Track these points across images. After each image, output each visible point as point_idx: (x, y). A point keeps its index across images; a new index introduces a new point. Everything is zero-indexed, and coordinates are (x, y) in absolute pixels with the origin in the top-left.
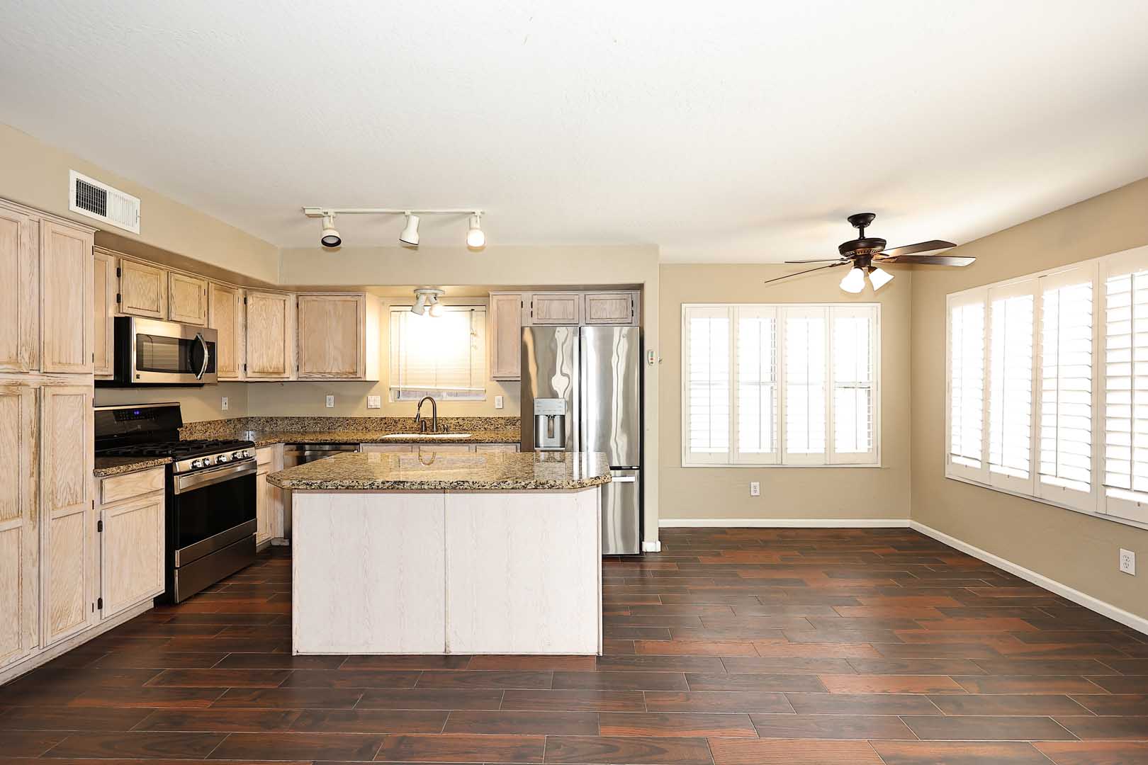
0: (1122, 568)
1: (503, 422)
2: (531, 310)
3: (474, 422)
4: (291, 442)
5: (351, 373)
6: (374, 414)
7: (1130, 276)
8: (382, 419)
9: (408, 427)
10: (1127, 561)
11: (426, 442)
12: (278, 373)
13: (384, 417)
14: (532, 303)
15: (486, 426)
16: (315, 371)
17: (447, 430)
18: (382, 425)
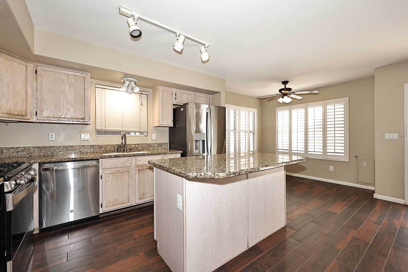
0: (330, 170)
1: (156, 145)
2: (175, 96)
3: (143, 146)
4: (47, 161)
5: (80, 119)
6: (85, 144)
7: (334, 105)
8: (91, 146)
9: (108, 150)
10: (332, 168)
11: (140, 155)
12: (22, 116)
13: (93, 145)
14: (176, 94)
15: (149, 148)
16: (51, 116)
17: (130, 150)
18: (92, 150)
